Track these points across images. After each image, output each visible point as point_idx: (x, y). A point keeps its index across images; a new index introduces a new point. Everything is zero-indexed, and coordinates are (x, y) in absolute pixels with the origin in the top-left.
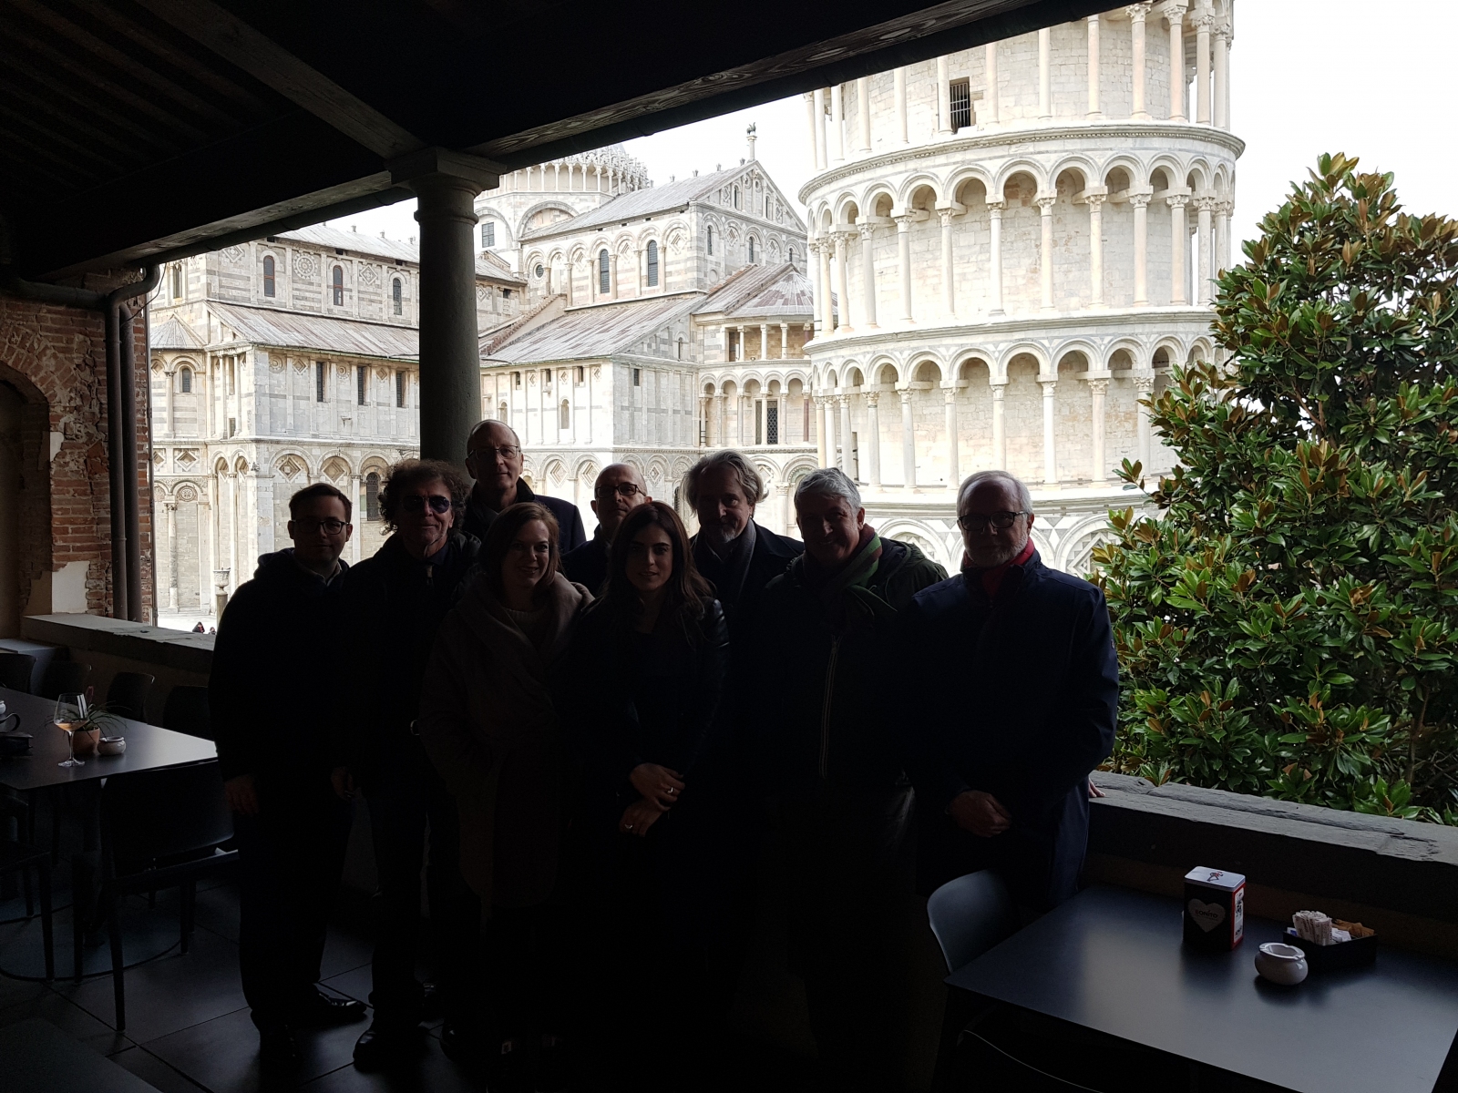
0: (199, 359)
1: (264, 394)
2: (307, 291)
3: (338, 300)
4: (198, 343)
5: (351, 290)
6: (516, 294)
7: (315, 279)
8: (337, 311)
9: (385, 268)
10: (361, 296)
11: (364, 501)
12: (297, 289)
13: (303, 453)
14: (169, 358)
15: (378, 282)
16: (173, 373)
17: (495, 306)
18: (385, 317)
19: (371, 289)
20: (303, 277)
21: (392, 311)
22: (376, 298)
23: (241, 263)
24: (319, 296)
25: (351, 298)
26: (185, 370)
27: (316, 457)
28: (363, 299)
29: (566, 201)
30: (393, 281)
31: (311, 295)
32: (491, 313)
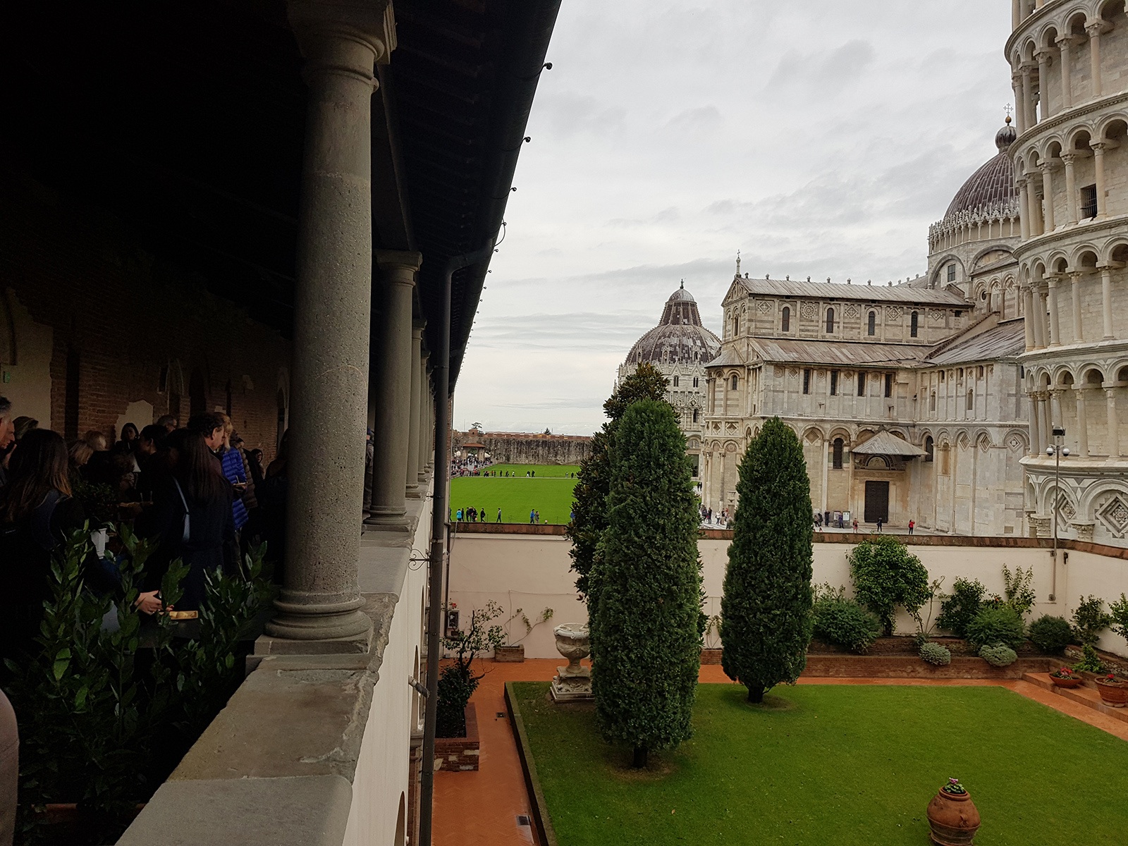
0: (742, 371)
1: (770, 390)
2: (809, 326)
3: (830, 330)
4: (741, 361)
5: (839, 323)
6: (966, 313)
7: (815, 318)
8: (829, 336)
9: (863, 306)
10: (845, 325)
11: (832, 456)
12: (803, 325)
13: (792, 425)
14: (726, 371)
15: (858, 316)
16: (728, 379)
17: (947, 323)
18: (862, 338)
19: (853, 321)
20: (808, 317)
21: (867, 333)
22: (856, 326)
23: (769, 313)
24: (817, 328)
25: (838, 327)
26: (734, 377)
27: (800, 428)
28: (847, 327)
29: (1007, 244)
30: (868, 314)
31: (812, 328)
32: (944, 328)
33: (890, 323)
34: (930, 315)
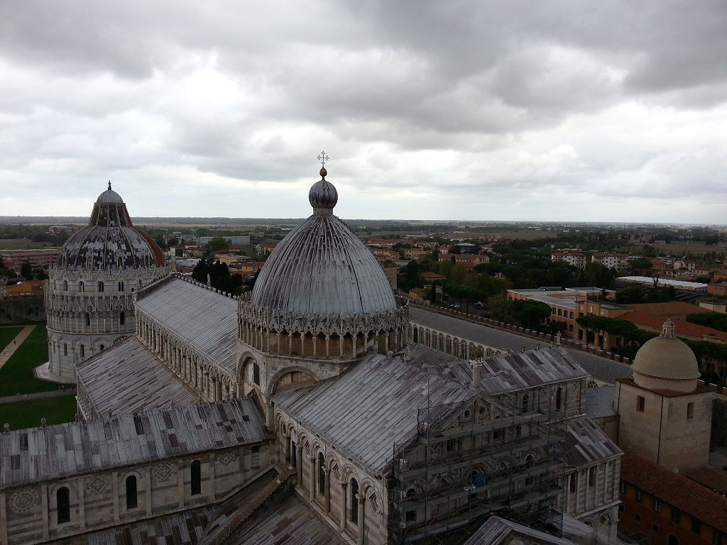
2: (26, 523)
3: (64, 518)
5: (78, 505)
6: (266, 446)
7: (35, 508)
8: (62, 530)
9: (115, 474)
10: (89, 506)
15: (109, 488)
17: (242, 465)
18: (117, 517)
19: (101, 497)
20: (22, 512)
21: (125, 507)
22: (107, 502)
25: (78, 512)
28: (92, 508)
30: (124, 482)
31: (31, 525)
32: (237, 473)
33: (159, 485)
34: (217, 462)
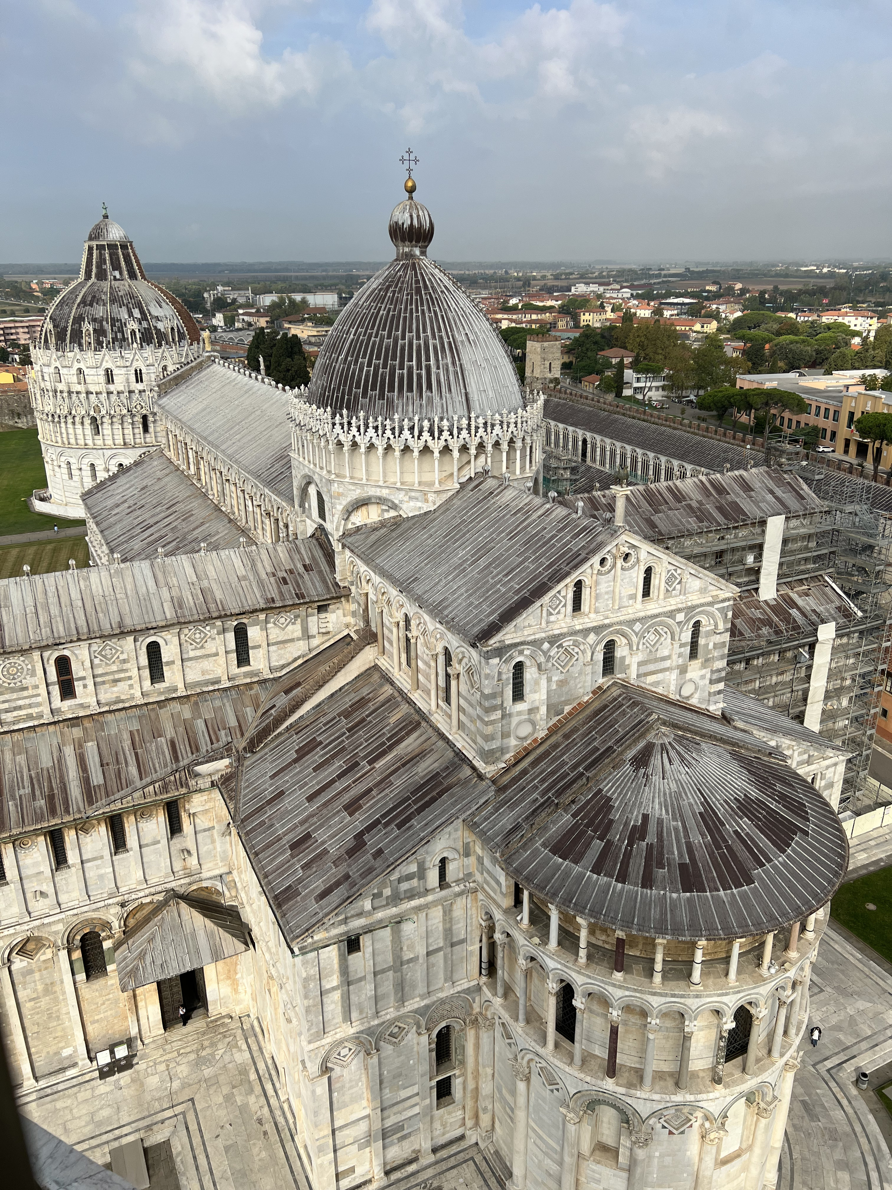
2: (19, 699)
3: (67, 696)
5: (83, 678)
6: (338, 605)
7: (28, 681)
8: (68, 708)
9: (130, 638)
10: (98, 680)
11: (79, 966)
12: (5, 702)
15: (124, 656)
17: (305, 630)
18: (138, 694)
19: (114, 668)
20: (12, 685)
21: (147, 683)
22: (122, 675)
24: (39, 699)
25: (85, 686)
28: (104, 683)
29: (392, 497)
30: (144, 649)
31: (27, 701)
32: (299, 639)
33: (192, 654)
34: (269, 626)
